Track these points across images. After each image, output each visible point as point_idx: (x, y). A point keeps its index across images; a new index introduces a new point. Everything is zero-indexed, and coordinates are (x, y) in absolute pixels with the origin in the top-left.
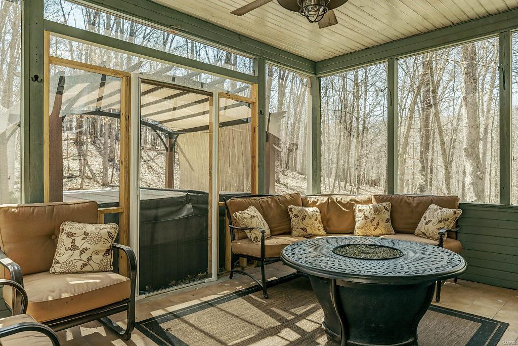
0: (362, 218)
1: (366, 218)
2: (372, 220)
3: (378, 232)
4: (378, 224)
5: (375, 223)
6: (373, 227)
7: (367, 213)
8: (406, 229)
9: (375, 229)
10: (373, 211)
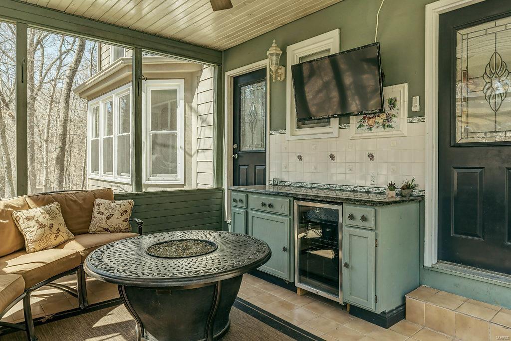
0: (36, 227)
1: (42, 226)
2: (51, 227)
3: (60, 239)
4: (58, 230)
5: (54, 229)
6: (54, 236)
7: (41, 220)
8: (80, 229)
9: (57, 236)
10: (47, 216)
